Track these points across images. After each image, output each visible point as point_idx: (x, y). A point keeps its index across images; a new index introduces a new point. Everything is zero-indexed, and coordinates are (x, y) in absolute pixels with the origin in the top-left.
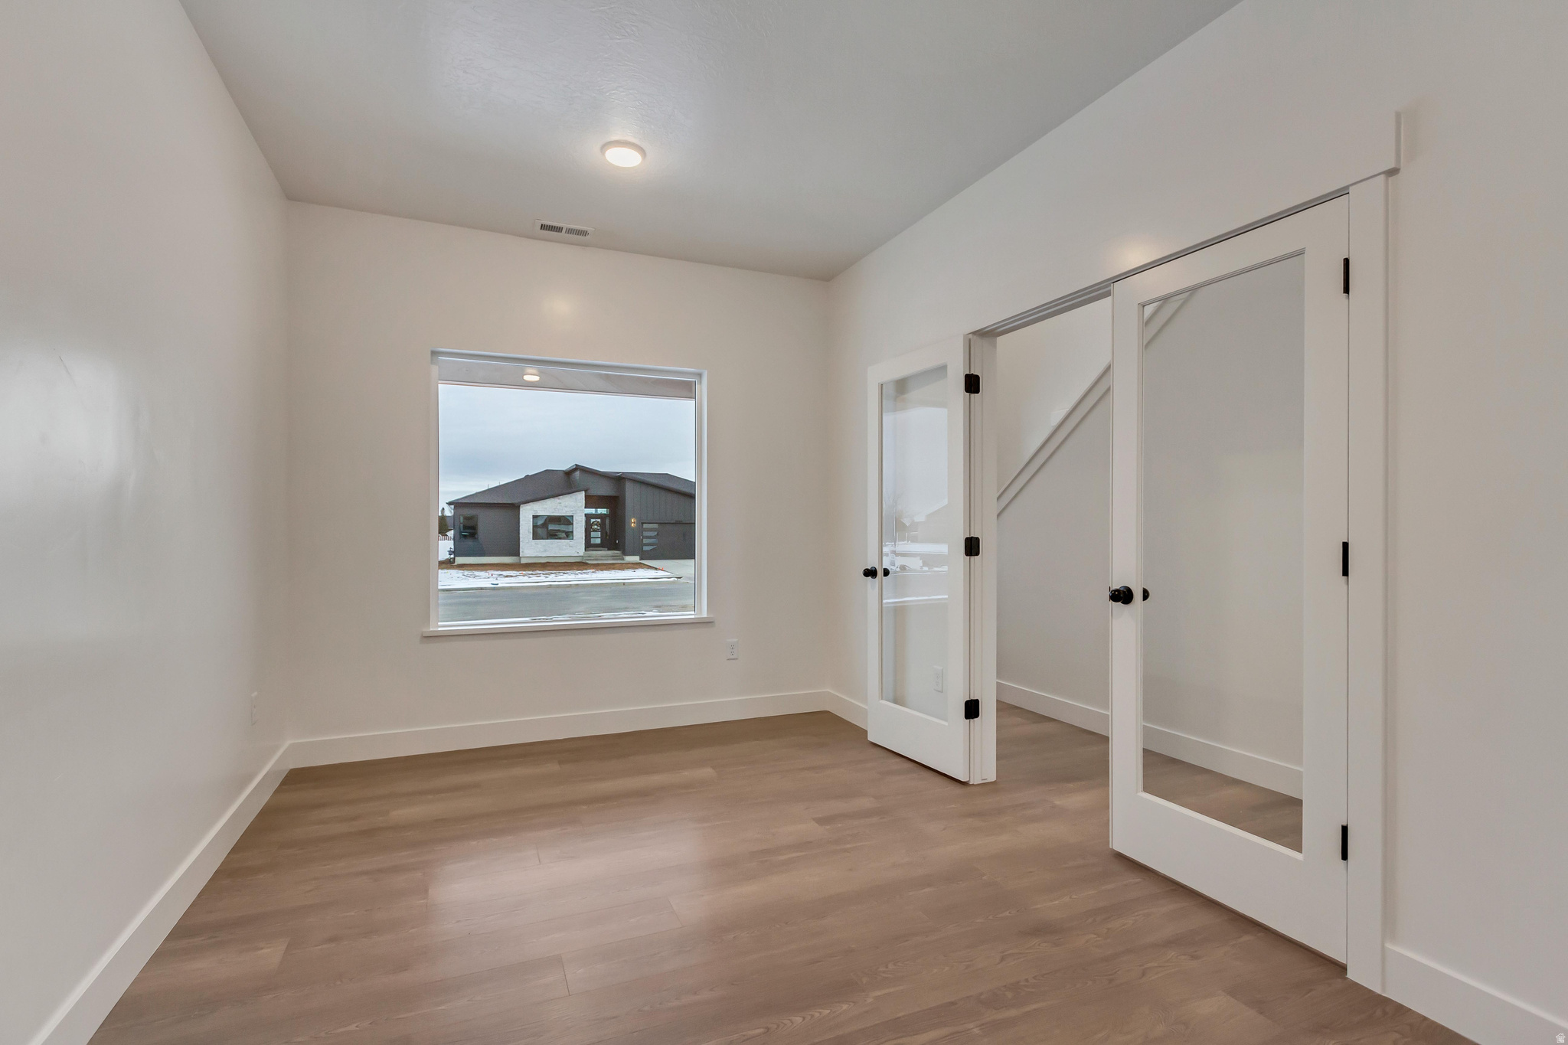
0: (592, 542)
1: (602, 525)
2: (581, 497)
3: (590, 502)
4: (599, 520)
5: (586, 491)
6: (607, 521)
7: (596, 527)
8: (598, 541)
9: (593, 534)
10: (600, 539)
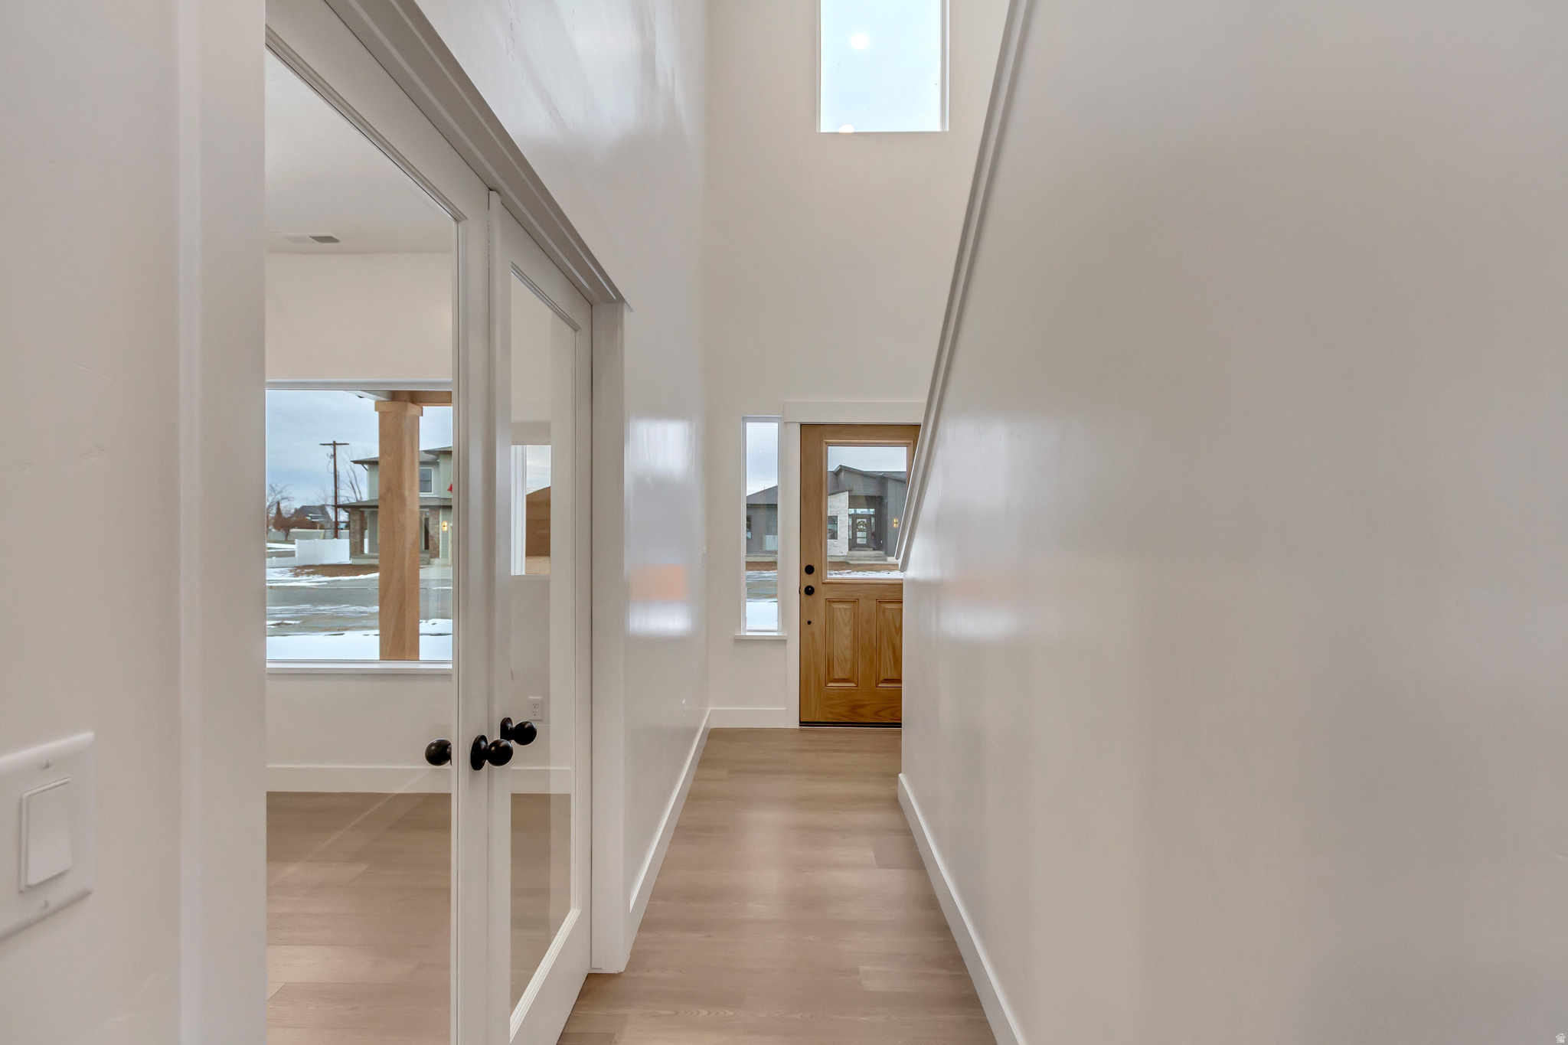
0: (858, 542)
1: (868, 526)
2: (844, 497)
3: (854, 502)
4: (865, 520)
5: (850, 491)
6: (873, 520)
7: (862, 527)
8: (864, 541)
9: (859, 534)
10: (865, 539)
